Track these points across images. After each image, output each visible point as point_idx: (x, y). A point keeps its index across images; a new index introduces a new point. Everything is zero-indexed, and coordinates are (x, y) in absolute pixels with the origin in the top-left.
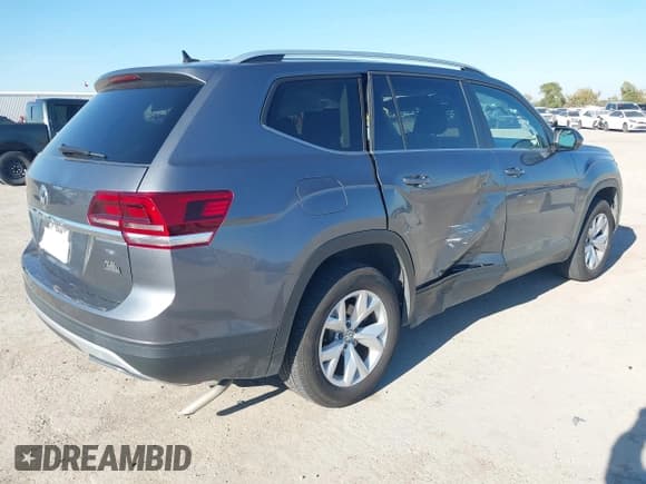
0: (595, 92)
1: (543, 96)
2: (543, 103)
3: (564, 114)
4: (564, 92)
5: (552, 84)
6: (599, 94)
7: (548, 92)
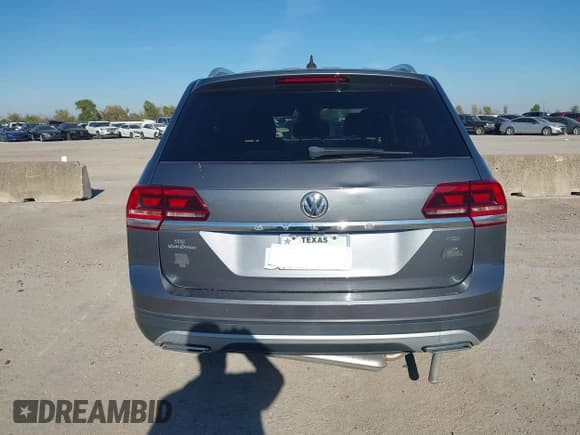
0: (124, 109)
1: (80, 111)
2: (81, 118)
3: (126, 127)
4: (98, 109)
5: (87, 101)
6: (128, 111)
7: (84, 109)
